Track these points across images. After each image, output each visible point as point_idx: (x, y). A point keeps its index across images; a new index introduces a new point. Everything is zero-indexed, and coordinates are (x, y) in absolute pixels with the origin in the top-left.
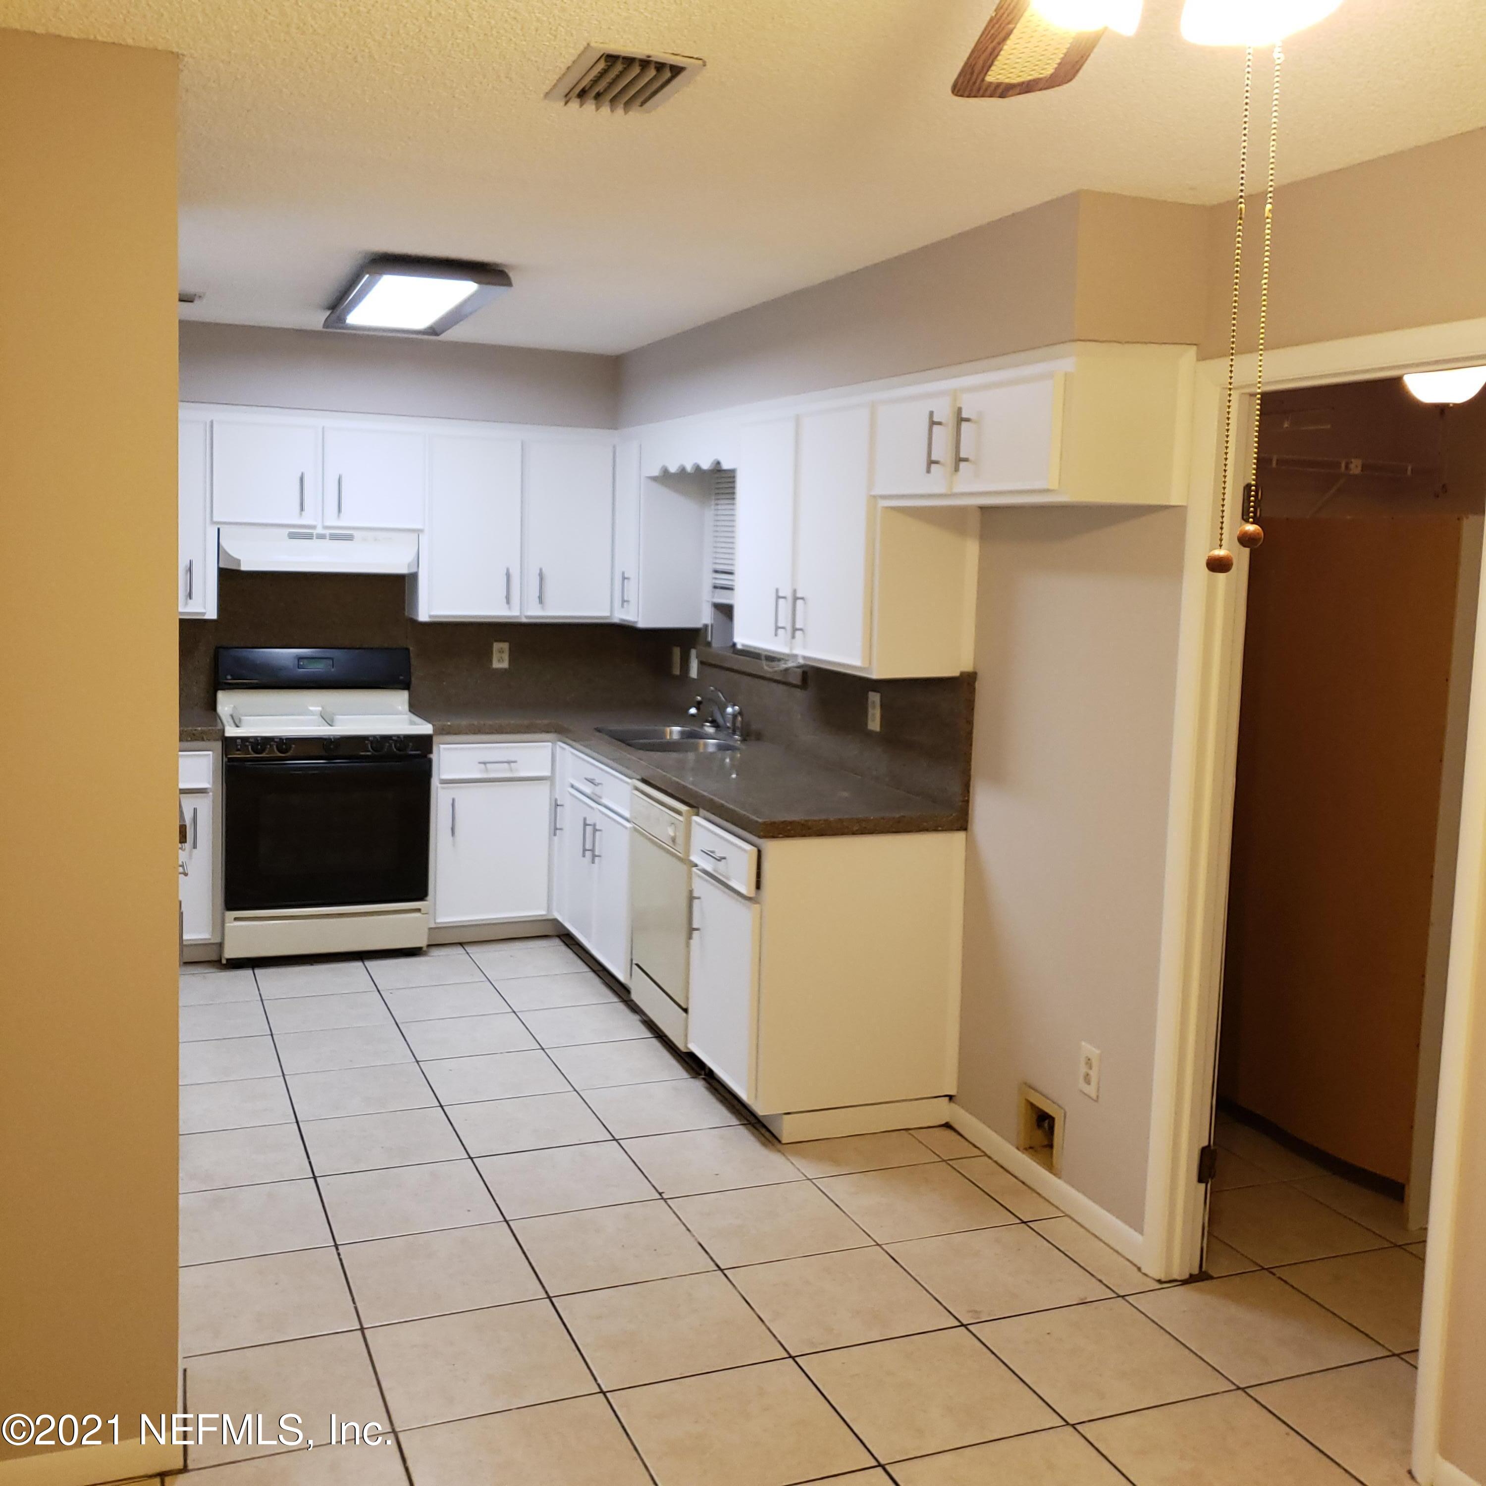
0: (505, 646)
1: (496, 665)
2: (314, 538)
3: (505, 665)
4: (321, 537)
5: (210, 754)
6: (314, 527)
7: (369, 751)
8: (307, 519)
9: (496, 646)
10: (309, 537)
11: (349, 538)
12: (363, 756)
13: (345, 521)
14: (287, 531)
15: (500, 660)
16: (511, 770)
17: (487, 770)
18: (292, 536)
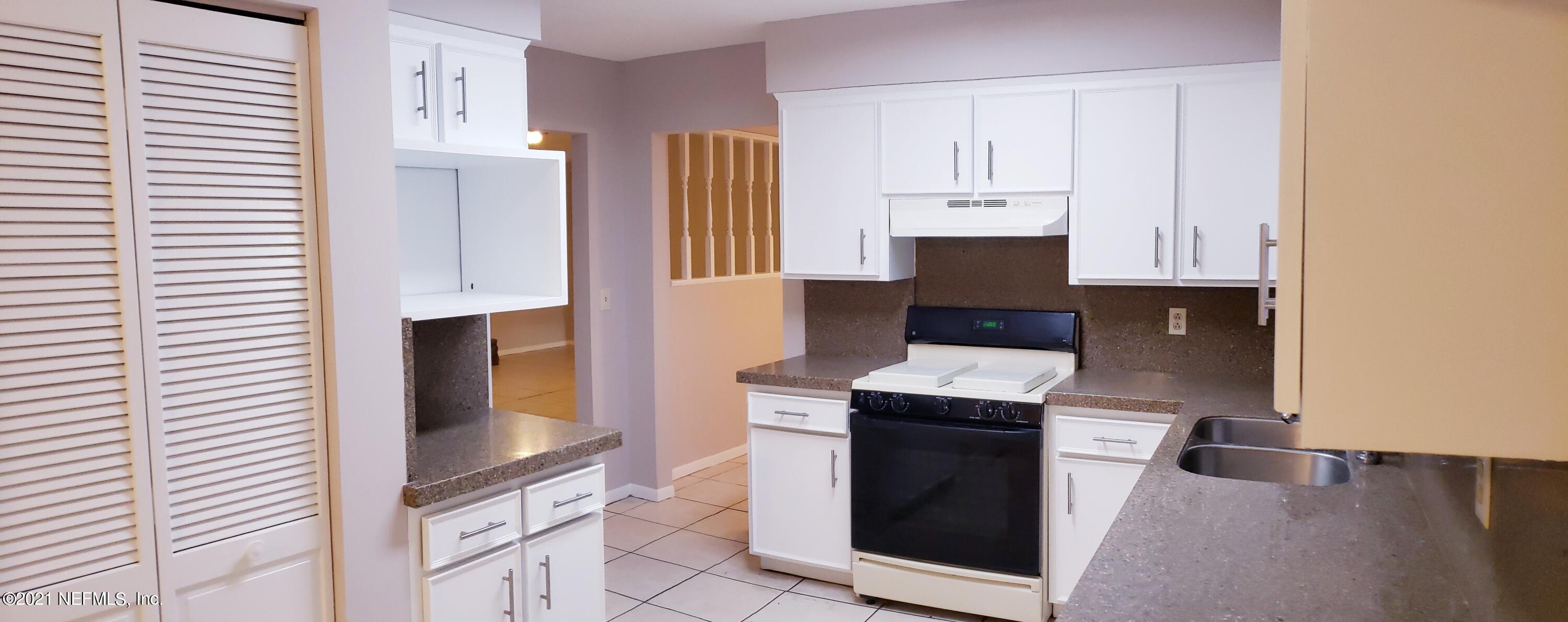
0: (1183, 312)
1: (1172, 331)
2: (971, 206)
3: (1182, 332)
4: (977, 204)
5: (843, 404)
6: (972, 195)
7: (978, 416)
8: (963, 187)
9: (1173, 311)
10: (965, 204)
11: (1002, 203)
12: (971, 419)
13: (998, 187)
14: (946, 200)
15: (1177, 326)
16: (1133, 451)
17: (1106, 448)
18: (952, 204)
